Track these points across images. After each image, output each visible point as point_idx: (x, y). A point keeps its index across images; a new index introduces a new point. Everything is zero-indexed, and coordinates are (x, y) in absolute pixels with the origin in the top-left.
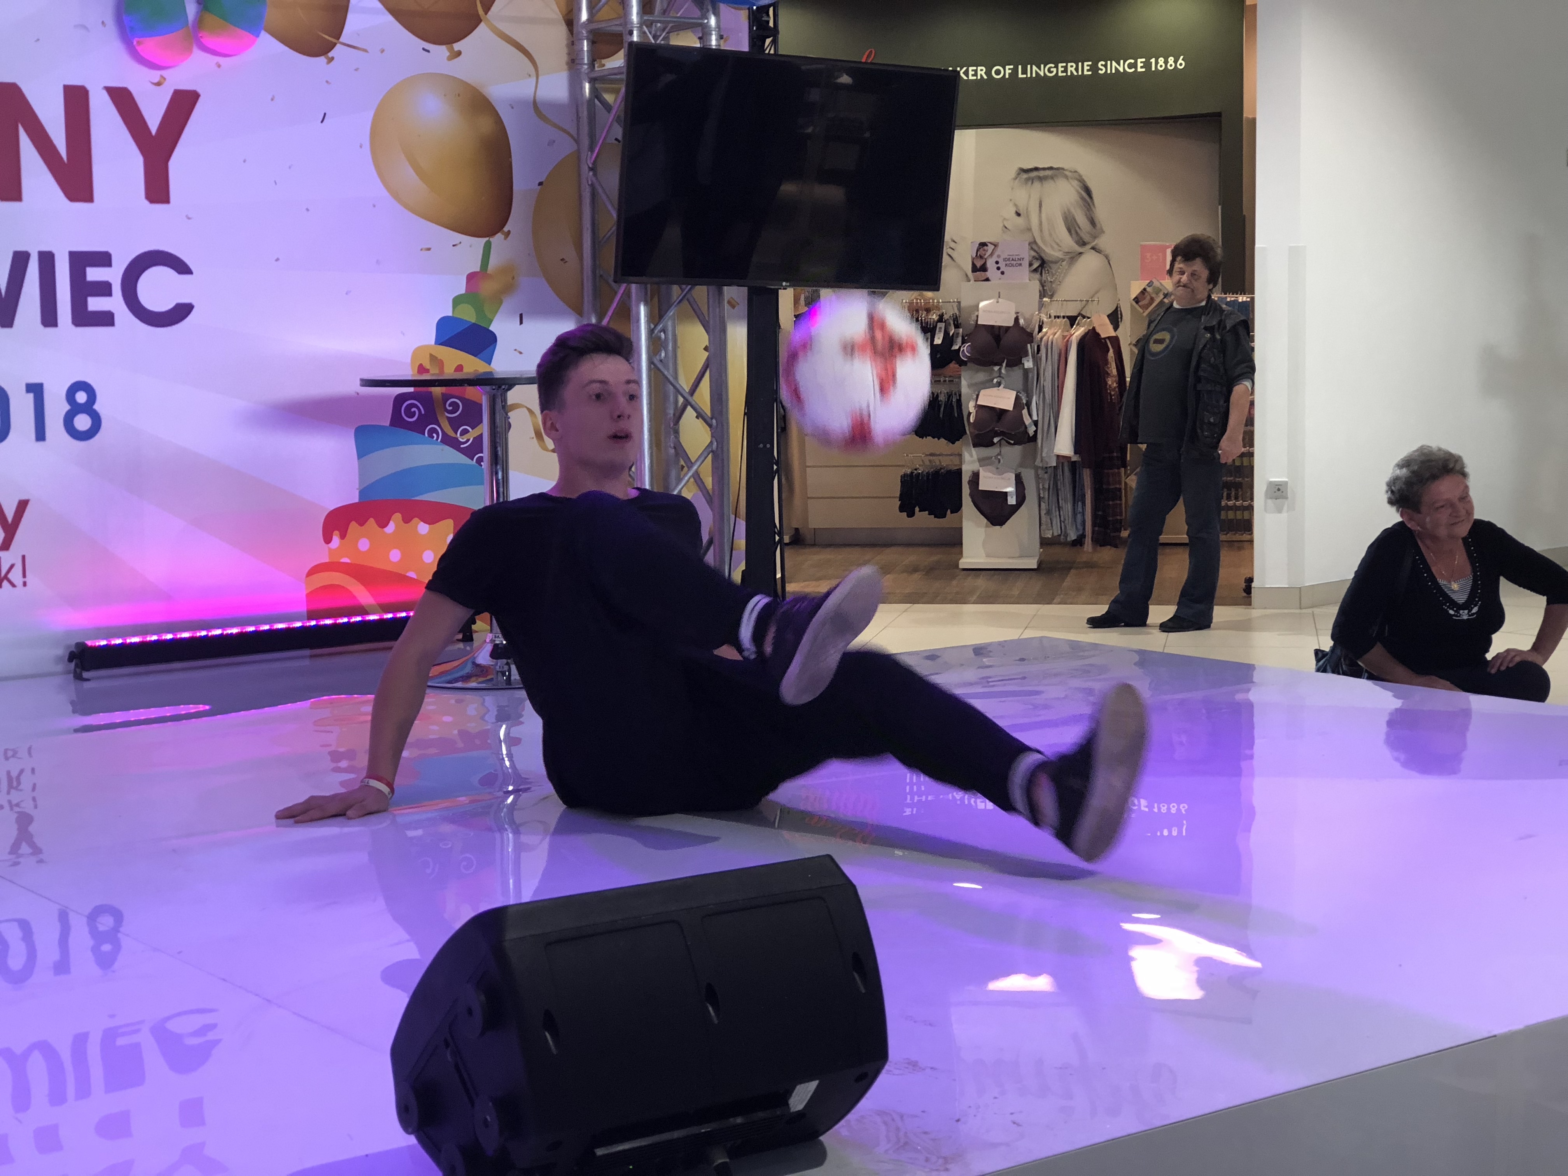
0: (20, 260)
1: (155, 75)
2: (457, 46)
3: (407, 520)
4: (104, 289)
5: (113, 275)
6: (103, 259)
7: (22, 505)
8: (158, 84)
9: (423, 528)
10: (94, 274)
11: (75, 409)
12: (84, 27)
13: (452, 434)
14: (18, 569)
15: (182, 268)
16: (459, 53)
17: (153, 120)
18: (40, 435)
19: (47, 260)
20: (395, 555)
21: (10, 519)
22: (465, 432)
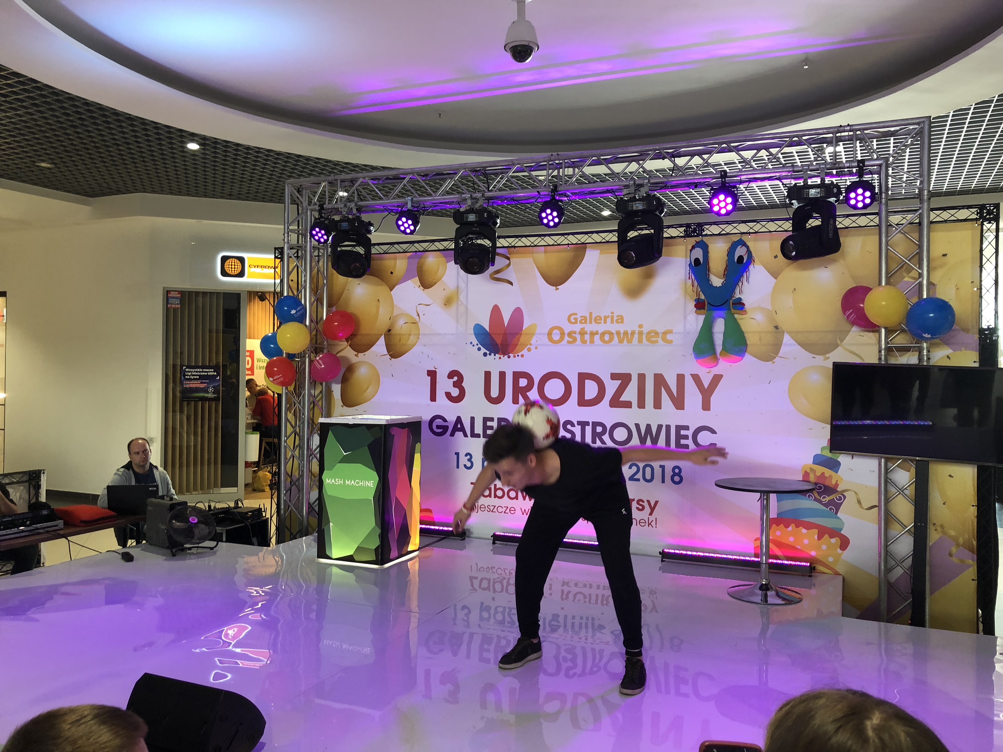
0: (660, 427)
1: (708, 370)
2: (827, 356)
3: (797, 526)
4: (686, 437)
5: (690, 433)
6: (687, 428)
7: (656, 502)
8: (709, 373)
9: (804, 531)
10: (683, 432)
11: (675, 474)
12: (684, 356)
13: (818, 497)
14: (654, 522)
15: (713, 432)
16: (829, 358)
17: (706, 384)
18: (663, 481)
19: (668, 427)
20: (791, 539)
21: (652, 506)
22: (823, 498)
